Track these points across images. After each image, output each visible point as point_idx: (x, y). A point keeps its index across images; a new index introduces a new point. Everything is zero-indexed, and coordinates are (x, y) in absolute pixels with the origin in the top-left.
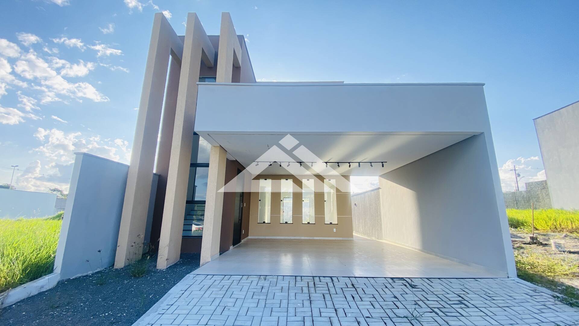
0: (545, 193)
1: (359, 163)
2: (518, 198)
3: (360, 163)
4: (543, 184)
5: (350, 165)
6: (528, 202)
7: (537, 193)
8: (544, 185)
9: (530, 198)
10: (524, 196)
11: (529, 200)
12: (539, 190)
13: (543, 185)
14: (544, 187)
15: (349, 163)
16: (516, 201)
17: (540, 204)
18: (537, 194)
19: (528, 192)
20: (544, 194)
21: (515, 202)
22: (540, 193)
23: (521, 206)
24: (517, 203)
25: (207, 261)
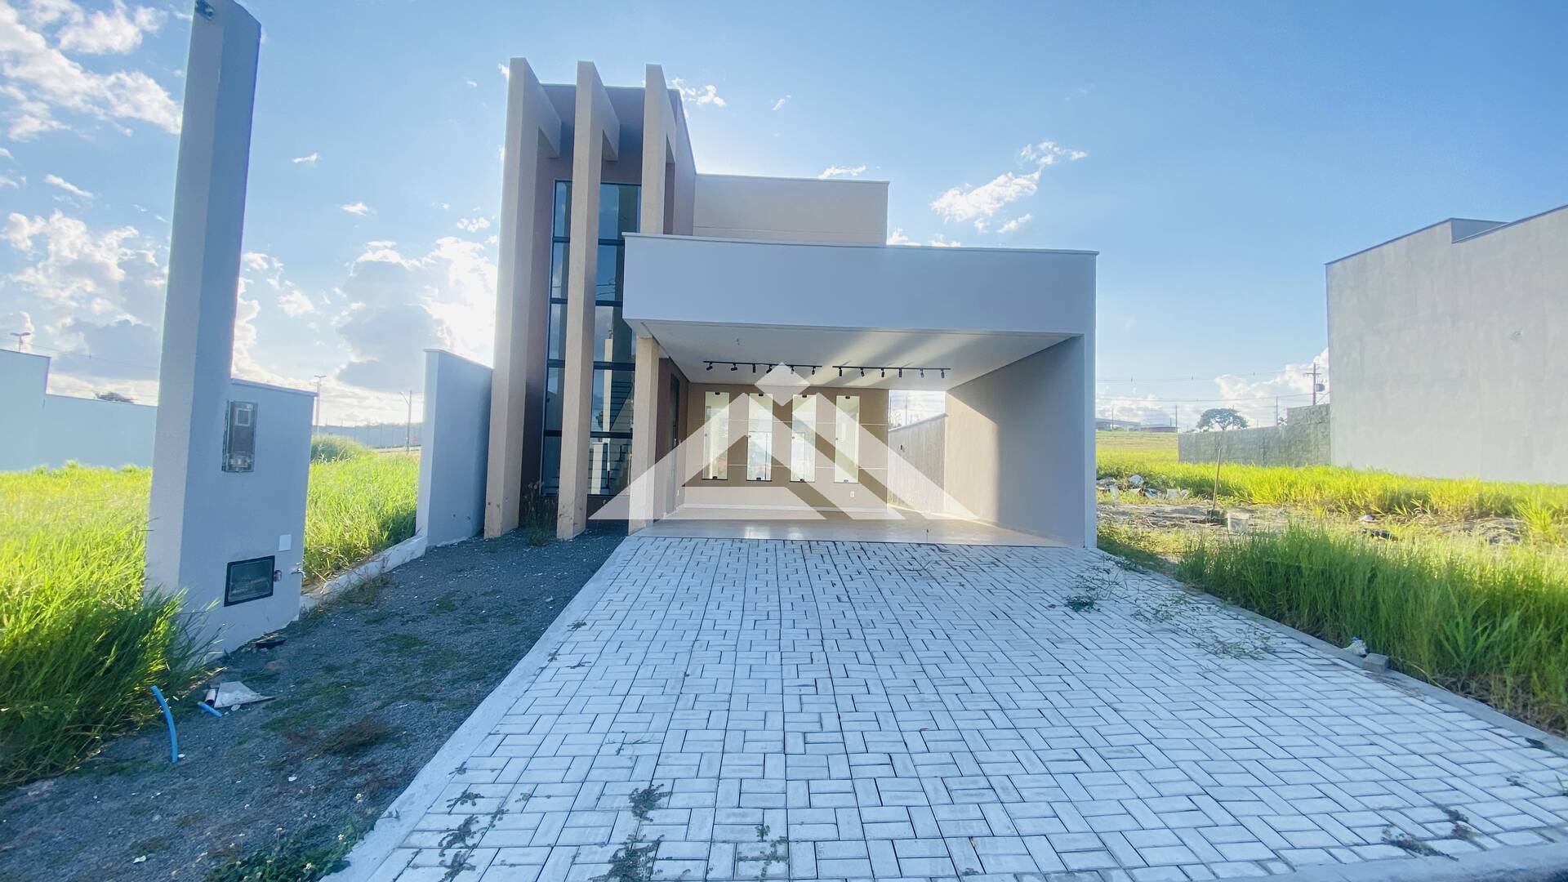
0: (1323, 432)
1: (900, 369)
2: (1269, 442)
3: (903, 370)
4: (1321, 413)
5: (883, 373)
6: (1285, 451)
7: (1308, 431)
8: (1324, 413)
9: (1292, 442)
10: (1280, 437)
11: (1289, 446)
12: (1312, 426)
13: (1320, 415)
14: (1322, 418)
15: (882, 369)
16: (1264, 448)
17: (1309, 455)
18: (1308, 435)
19: (1290, 429)
20: (1320, 435)
21: (1262, 450)
22: (1313, 433)
23: (1271, 460)
24: (1265, 453)
25: (640, 527)
